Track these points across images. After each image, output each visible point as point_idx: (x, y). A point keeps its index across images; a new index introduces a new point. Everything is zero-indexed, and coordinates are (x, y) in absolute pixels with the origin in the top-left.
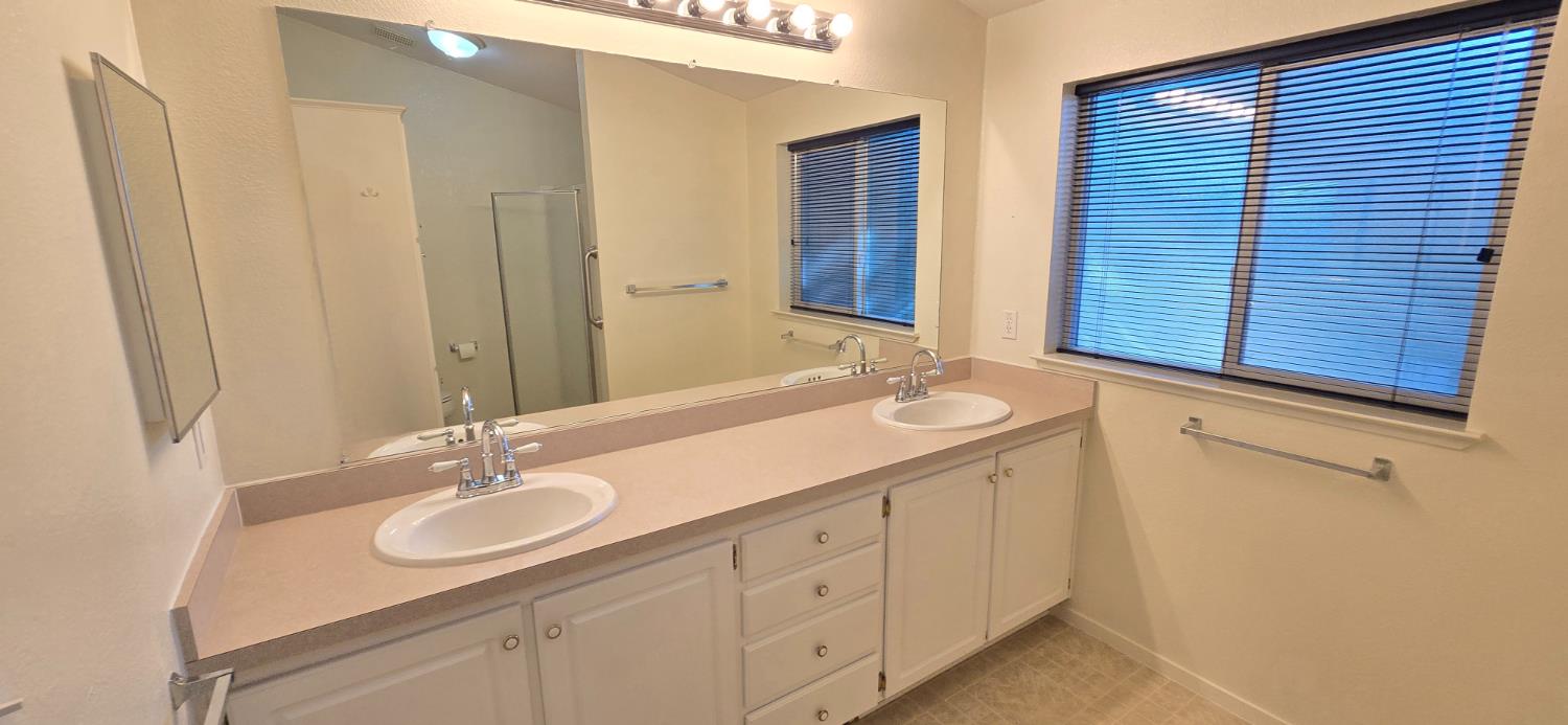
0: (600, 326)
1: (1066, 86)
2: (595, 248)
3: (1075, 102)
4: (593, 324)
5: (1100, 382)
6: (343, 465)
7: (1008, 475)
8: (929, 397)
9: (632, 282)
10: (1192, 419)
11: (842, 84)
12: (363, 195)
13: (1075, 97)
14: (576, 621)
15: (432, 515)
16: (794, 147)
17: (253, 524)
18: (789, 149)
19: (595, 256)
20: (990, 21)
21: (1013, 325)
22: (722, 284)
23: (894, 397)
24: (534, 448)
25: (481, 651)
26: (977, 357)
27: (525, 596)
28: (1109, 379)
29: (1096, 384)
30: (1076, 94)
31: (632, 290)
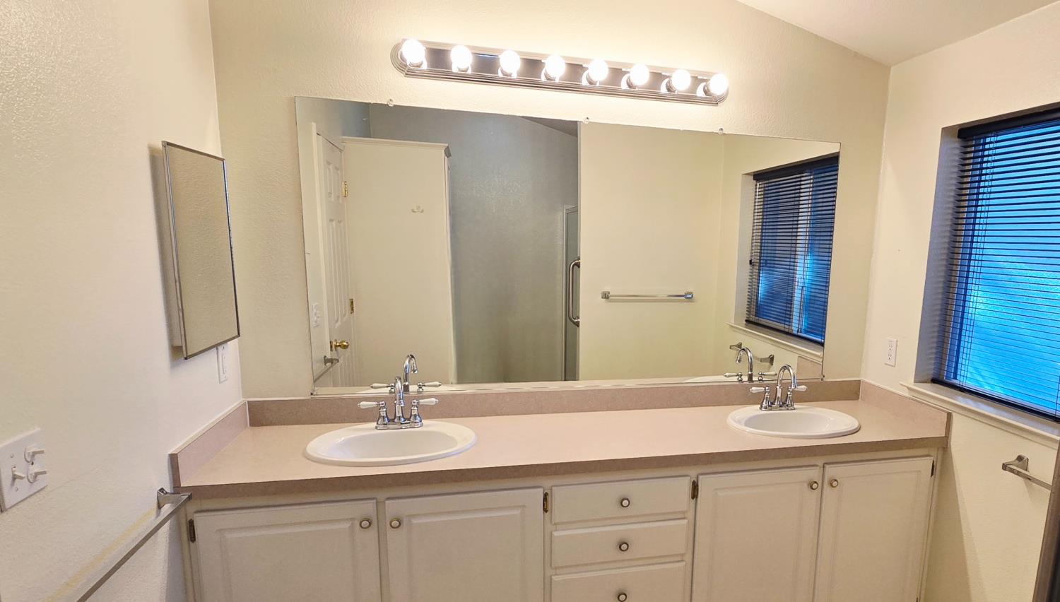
0: (577, 324)
1: (946, 131)
2: (579, 259)
3: (957, 145)
4: (572, 321)
5: (954, 414)
6: (313, 396)
7: (832, 485)
8: (794, 409)
9: (606, 289)
10: (1020, 458)
11: (726, 132)
12: (413, 211)
13: (957, 139)
14: (415, 521)
15: (353, 436)
16: (759, 176)
17: (255, 426)
18: (754, 179)
19: (578, 265)
20: (892, 68)
21: (893, 355)
22: (688, 297)
23: (760, 406)
24: (433, 402)
25: (347, 525)
26: (867, 380)
27: (381, 495)
28: (961, 412)
29: (949, 416)
30: (959, 137)
31: (606, 296)
